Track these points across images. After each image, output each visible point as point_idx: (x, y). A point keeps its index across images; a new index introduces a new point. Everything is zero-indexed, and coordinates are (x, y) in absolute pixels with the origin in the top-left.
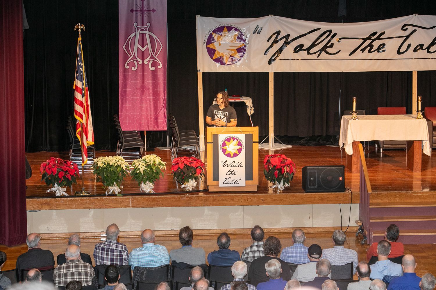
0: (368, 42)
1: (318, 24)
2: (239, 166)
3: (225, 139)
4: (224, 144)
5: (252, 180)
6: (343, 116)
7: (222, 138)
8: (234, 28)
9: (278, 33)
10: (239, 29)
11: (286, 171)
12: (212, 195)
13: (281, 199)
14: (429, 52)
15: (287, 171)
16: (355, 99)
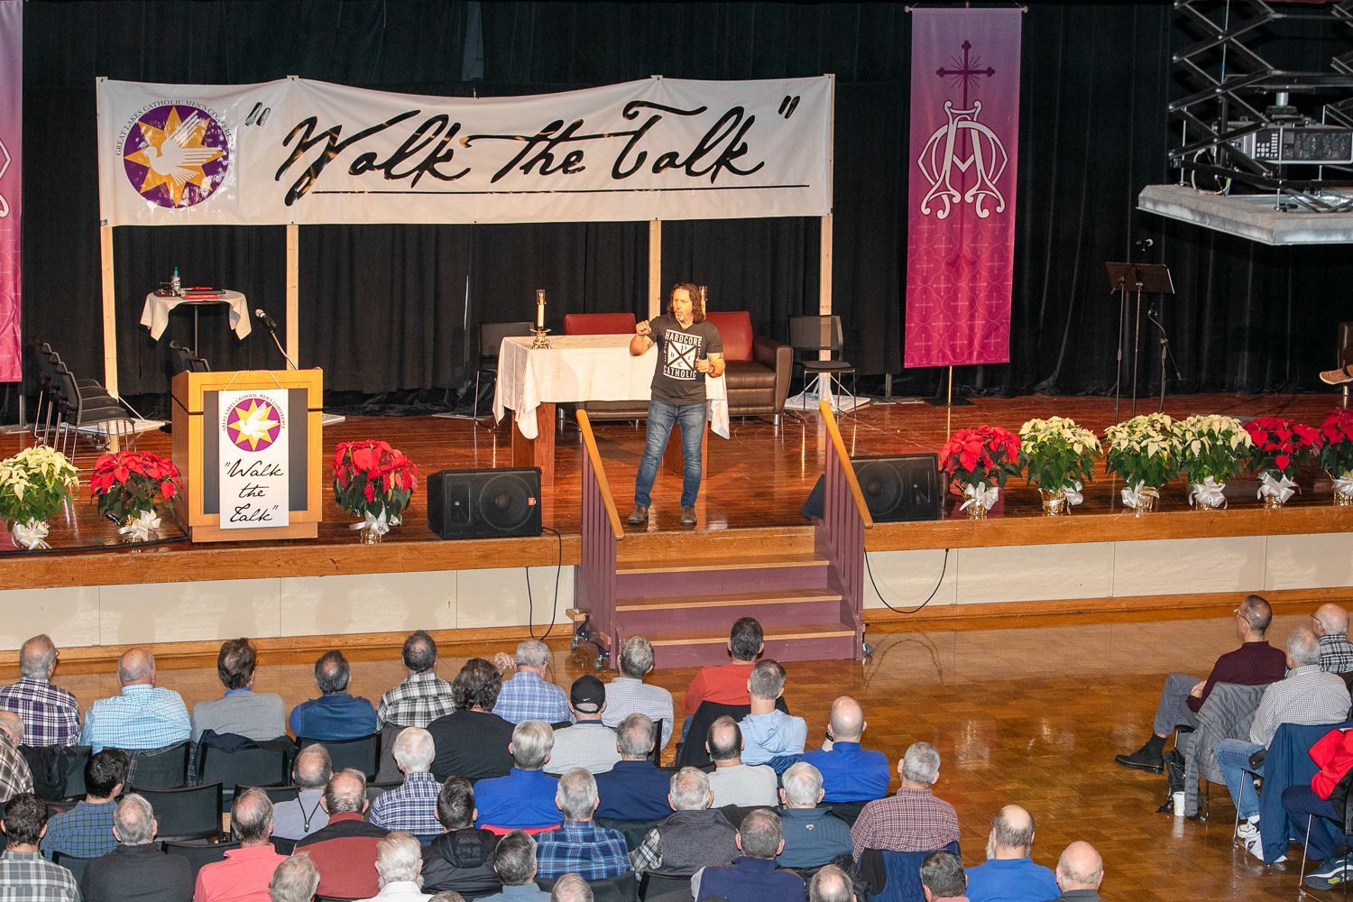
0: (540, 147)
1: (414, 100)
2: (272, 473)
3: (237, 404)
4: (234, 417)
5: (305, 508)
6: (506, 339)
7: (227, 400)
8: (196, 112)
9: (312, 122)
10: (210, 113)
11: (392, 484)
12: (203, 551)
13: (381, 558)
14: (690, 173)
15: (396, 484)
16: (541, 295)
